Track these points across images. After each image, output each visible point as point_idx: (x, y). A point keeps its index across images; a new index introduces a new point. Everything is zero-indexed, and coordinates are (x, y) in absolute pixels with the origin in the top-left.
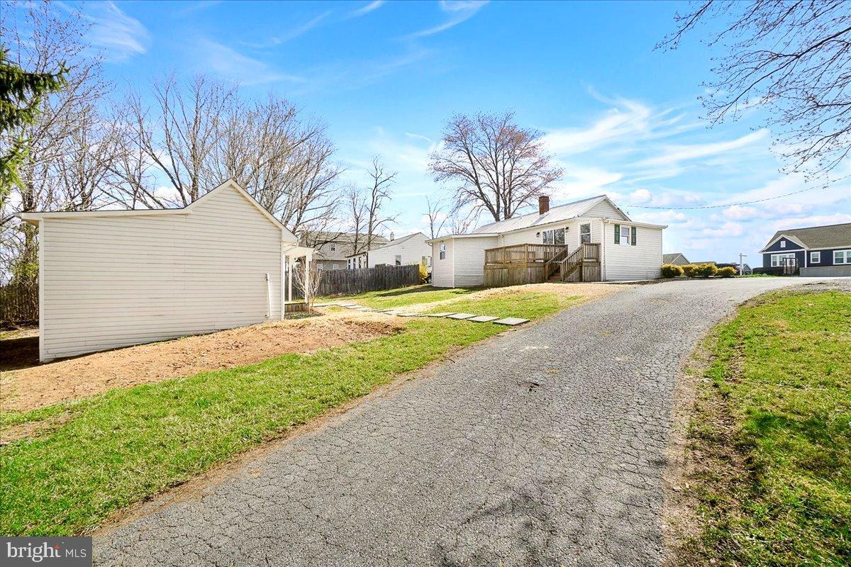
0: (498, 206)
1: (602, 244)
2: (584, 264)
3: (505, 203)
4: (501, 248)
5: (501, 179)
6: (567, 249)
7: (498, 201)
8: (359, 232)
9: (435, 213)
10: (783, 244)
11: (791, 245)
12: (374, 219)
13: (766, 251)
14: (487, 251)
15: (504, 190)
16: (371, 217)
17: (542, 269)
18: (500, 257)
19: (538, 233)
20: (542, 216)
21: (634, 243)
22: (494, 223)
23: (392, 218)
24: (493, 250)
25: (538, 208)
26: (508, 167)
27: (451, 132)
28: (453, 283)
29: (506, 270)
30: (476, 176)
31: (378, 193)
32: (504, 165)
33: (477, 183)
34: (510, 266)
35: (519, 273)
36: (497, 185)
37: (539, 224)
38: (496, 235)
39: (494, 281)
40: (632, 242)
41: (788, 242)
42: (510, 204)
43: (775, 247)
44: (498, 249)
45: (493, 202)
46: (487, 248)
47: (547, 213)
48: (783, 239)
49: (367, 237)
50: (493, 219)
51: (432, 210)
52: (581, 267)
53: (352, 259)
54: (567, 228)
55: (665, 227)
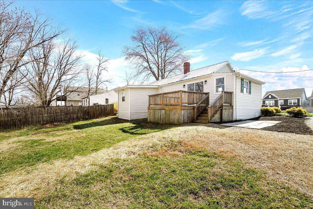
0: (158, 74)
1: (235, 92)
2: (224, 107)
3: (162, 73)
4: (160, 94)
5: (160, 60)
6: (209, 96)
7: (158, 72)
8: (91, 87)
9: (129, 79)
10: (270, 97)
11: (273, 97)
12: (99, 80)
13: (264, 99)
14: (150, 96)
15: (161, 67)
16: (97, 79)
17: (192, 111)
18: (159, 101)
19: (184, 85)
20: (186, 75)
21: (250, 93)
22: (156, 82)
23: (108, 81)
24: (154, 96)
25: (183, 70)
26: (164, 54)
27: (135, 35)
28: (129, 117)
29: (163, 111)
30: (148, 59)
31: (101, 68)
32: (161, 54)
33: (148, 62)
34: (167, 108)
35: (175, 114)
36: (158, 63)
37: (185, 79)
38: (157, 87)
39: (155, 119)
40: (249, 92)
41: (272, 96)
42: (164, 74)
43: (267, 98)
44: (157, 95)
45: (156, 73)
46: (150, 95)
47: (189, 73)
48: (270, 95)
49: (95, 89)
50: (155, 80)
51: (128, 77)
52: (222, 110)
53: (84, 100)
54: (206, 81)
55: (264, 83)
